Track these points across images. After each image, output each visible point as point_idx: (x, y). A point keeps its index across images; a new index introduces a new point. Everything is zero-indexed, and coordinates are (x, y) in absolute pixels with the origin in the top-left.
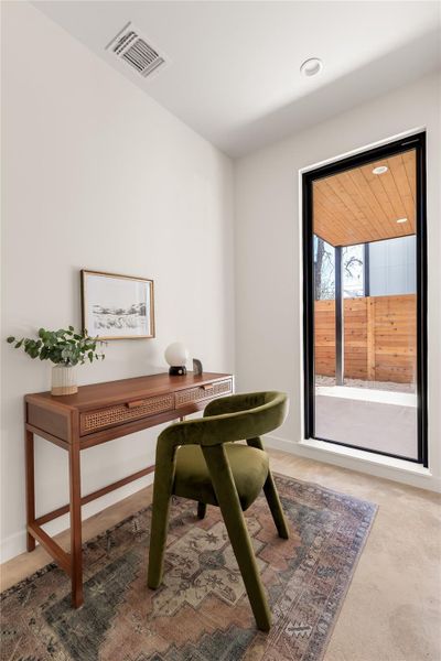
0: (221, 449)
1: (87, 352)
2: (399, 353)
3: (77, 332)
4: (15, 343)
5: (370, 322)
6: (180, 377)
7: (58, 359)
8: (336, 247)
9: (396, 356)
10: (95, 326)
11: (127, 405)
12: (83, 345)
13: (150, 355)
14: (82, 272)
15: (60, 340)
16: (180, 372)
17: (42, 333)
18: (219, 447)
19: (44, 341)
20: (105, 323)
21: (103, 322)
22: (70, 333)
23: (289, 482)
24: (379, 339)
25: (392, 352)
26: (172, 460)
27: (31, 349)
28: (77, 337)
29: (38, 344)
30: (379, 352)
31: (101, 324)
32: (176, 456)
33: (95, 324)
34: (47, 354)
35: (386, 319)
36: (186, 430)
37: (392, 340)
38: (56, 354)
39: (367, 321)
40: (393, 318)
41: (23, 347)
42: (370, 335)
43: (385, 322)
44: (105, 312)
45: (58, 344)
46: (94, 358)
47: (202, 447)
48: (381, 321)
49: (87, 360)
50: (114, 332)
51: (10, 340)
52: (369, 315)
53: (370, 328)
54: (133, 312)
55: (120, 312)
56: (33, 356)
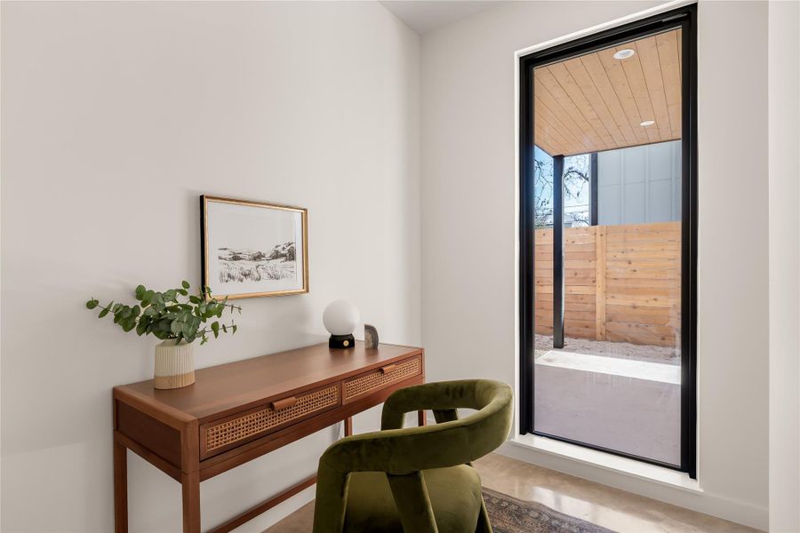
0: (419, 480)
1: (211, 321)
2: (639, 303)
3: (194, 291)
4: (98, 310)
5: (599, 261)
6: (346, 352)
7: (166, 334)
8: (554, 157)
9: (635, 307)
10: (222, 281)
11: (271, 406)
12: (203, 311)
13: (302, 317)
14: (202, 198)
15: (168, 304)
16: (346, 343)
17: (141, 293)
18: (415, 477)
19: (144, 305)
20: (236, 273)
21: (233, 273)
22: (183, 293)
23: (502, 501)
24: (612, 284)
25: (629, 303)
26: (342, 494)
27: (124, 318)
28: (193, 299)
29: (135, 311)
30: (611, 302)
31: (229, 276)
32: (347, 488)
33: (222, 275)
34: (148, 325)
35: (620, 256)
36: (363, 451)
37: (630, 285)
38: (162, 326)
39: (596, 260)
40: (631, 256)
41: (111, 315)
42: (599, 278)
43: (620, 260)
44: (236, 258)
45: (166, 309)
46: (221, 332)
47: (389, 476)
48: (615, 260)
49: (210, 335)
50: (249, 287)
51: (92, 305)
52: (599, 251)
53: (599, 269)
54: (276, 256)
55: (258, 257)
56: (127, 328)
